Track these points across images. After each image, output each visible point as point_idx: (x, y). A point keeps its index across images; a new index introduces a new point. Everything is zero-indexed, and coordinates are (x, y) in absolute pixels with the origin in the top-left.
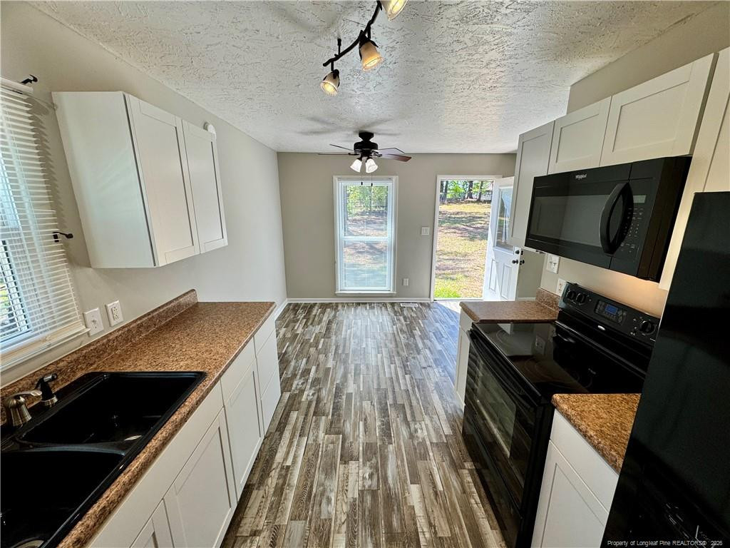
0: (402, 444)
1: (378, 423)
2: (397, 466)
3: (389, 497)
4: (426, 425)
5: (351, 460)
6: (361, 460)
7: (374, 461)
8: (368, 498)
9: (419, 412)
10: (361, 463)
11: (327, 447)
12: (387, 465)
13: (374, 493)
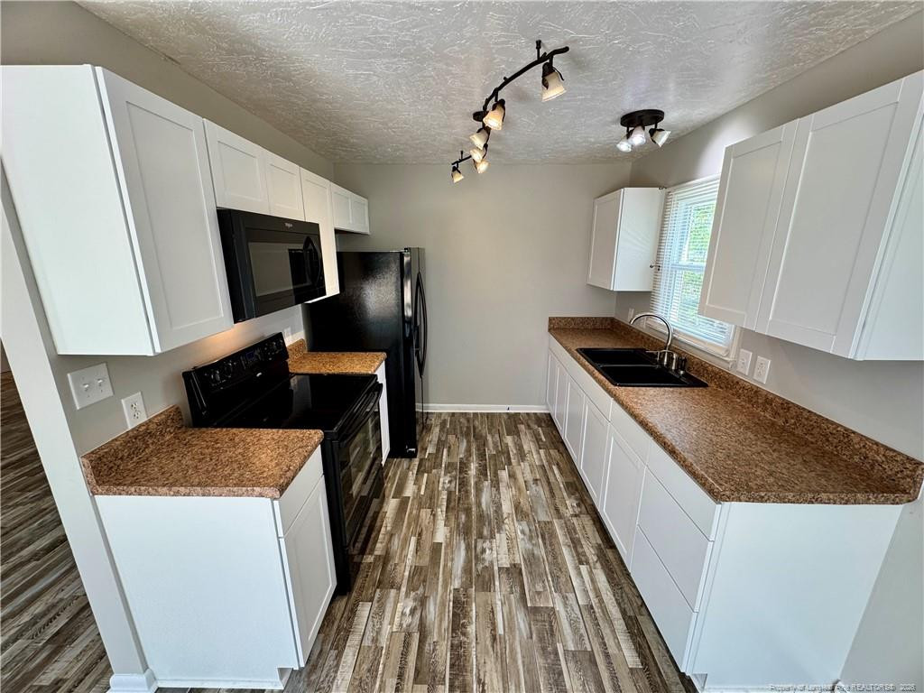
0: (440, 588)
1: (471, 629)
2: (452, 560)
3: (466, 532)
4: (391, 623)
5: (507, 569)
6: (496, 568)
7: (480, 567)
8: (486, 532)
9: (392, 658)
10: (495, 564)
11: (544, 587)
12: (465, 562)
13: (480, 536)
